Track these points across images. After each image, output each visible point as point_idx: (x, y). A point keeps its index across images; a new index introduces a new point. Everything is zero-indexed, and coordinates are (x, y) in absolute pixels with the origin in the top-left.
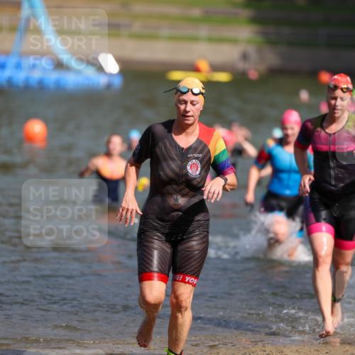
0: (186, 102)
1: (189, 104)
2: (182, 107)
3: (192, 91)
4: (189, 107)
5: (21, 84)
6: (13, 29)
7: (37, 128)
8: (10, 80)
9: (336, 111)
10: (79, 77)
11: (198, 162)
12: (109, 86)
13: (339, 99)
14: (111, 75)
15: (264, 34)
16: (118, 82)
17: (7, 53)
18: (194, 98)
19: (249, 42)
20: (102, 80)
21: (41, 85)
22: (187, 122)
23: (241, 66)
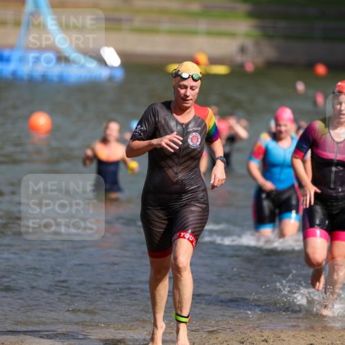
0: (186, 87)
1: (189, 89)
2: (182, 91)
3: (192, 77)
4: (189, 92)
5: (25, 77)
6: (18, 24)
8: (14, 73)
11: (197, 134)
12: (111, 79)
14: (112, 68)
15: (262, 28)
16: (119, 74)
17: (12, 47)
18: (194, 84)
19: (247, 35)
20: (104, 73)
21: (45, 78)
22: (186, 105)
23: (239, 59)
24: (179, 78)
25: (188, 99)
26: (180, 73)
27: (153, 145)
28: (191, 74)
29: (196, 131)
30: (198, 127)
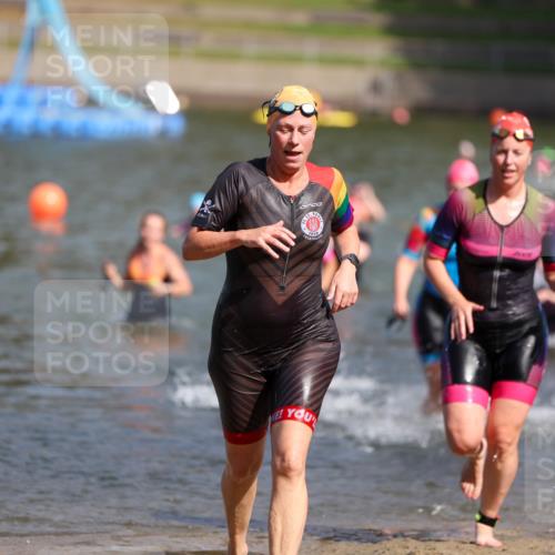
0: (291, 129)
1: (296, 130)
2: (285, 137)
3: (301, 109)
4: (297, 138)
5: (25, 131)
6: (13, 44)
7: (51, 197)
9: (507, 175)
10: (118, 119)
11: (317, 214)
12: (163, 134)
13: (511, 154)
14: (166, 116)
16: (177, 127)
17: (4, 82)
20: (152, 124)
21: (58, 134)
22: (292, 165)
23: (369, 101)
24: (277, 113)
25: (296, 149)
26: (277, 105)
27: (238, 241)
28: (299, 104)
29: (315, 209)
30: (318, 201)
